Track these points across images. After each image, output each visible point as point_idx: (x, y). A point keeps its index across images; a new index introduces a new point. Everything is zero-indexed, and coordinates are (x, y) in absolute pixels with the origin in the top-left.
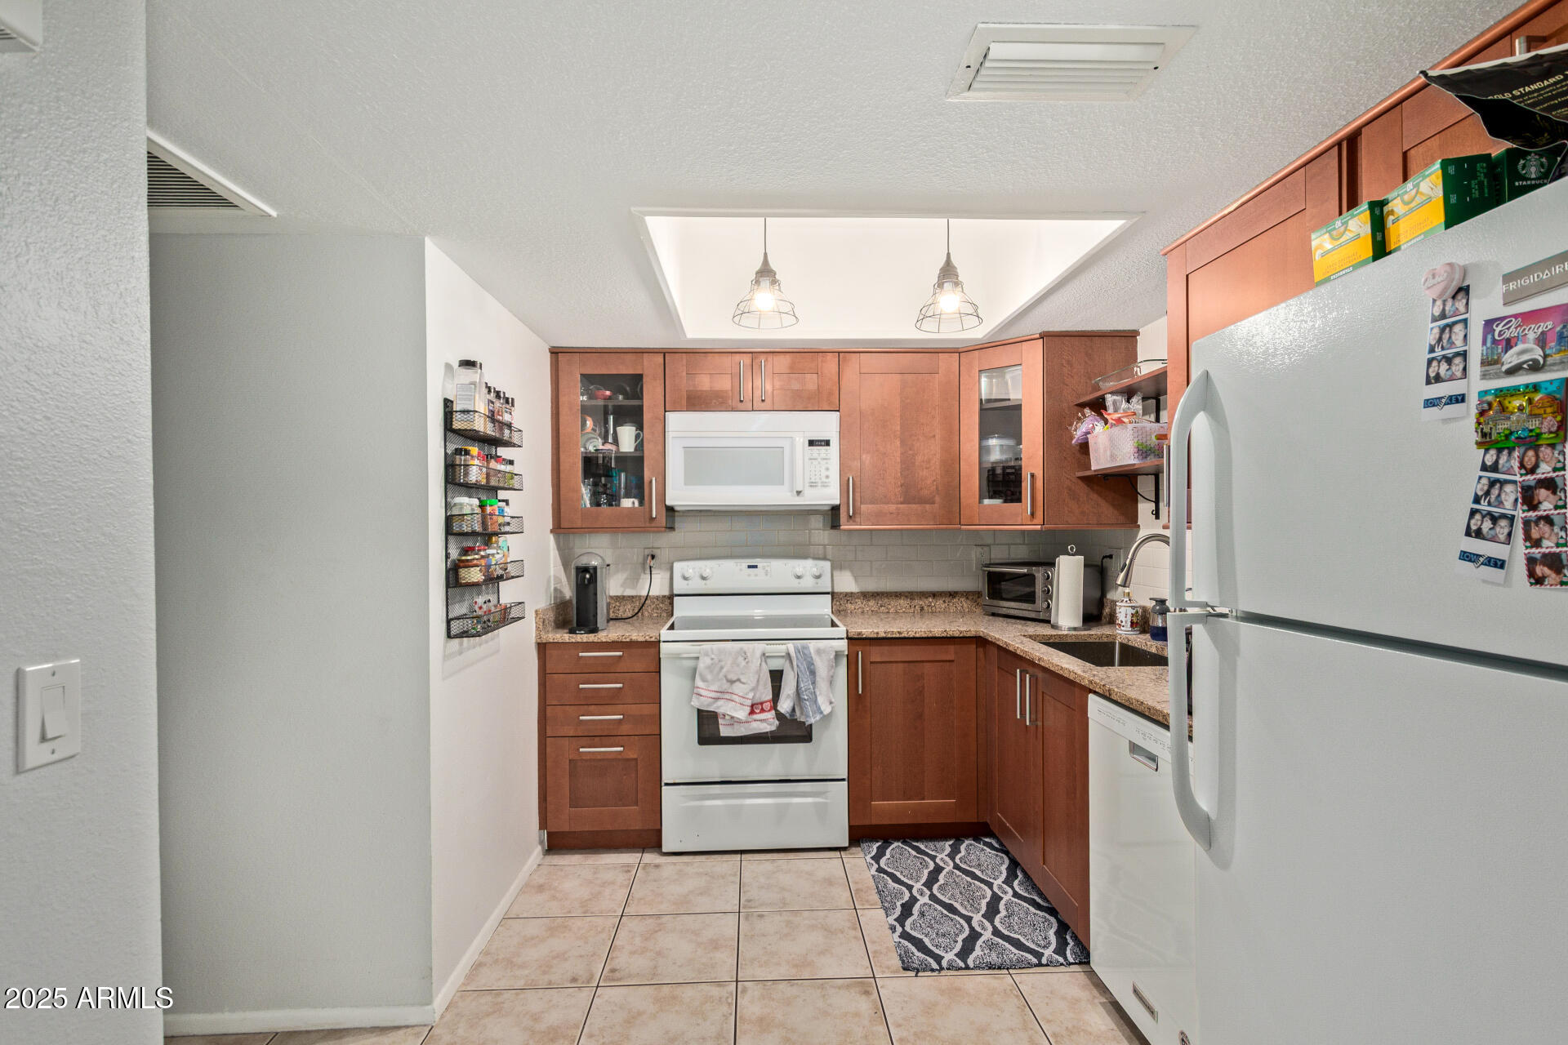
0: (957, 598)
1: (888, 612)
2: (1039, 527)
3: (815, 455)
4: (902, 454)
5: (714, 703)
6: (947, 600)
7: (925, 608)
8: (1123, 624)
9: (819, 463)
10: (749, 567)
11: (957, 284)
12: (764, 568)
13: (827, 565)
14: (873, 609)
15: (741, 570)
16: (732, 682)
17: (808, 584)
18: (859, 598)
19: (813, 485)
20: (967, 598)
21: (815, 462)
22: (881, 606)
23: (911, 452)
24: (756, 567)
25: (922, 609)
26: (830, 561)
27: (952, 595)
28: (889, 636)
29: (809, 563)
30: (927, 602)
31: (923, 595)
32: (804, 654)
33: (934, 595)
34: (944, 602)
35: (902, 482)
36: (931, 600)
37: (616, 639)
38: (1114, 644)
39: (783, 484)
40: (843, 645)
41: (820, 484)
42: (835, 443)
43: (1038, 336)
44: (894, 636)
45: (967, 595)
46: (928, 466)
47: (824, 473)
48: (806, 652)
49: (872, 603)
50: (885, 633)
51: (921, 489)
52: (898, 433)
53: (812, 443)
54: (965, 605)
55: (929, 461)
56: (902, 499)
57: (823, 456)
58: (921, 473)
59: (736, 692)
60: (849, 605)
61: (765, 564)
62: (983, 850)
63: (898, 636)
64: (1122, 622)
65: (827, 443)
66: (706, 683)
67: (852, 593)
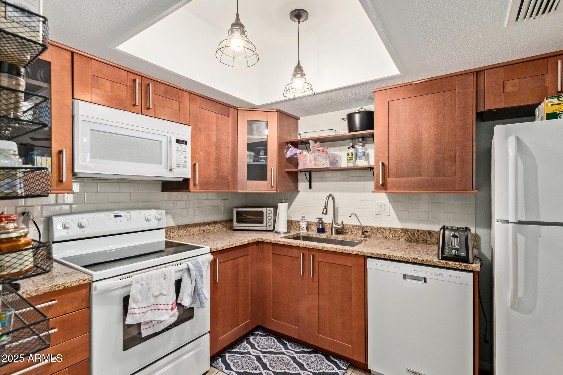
0: (217, 224)
1: (190, 235)
2: (275, 191)
3: (179, 149)
4: (216, 154)
5: (144, 315)
6: (214, 225)
7: (205, 231)
8: (304, 229)
9: (182, 153)
10: (116, 216)
11: (303, 75)
12: (125, 216)
13: (164, 212)
14: (183, 234)
15: (110, 219)
16: (156, 297)
17: (154, 224)
18: (177, 229)
19: (178, 166)
20: (221, 224)
21: (179, 153)
22: (187, 232)
23: (219, 153)
24: (120, 216)
25: (204, 231)
26: (165, 210)
27: (216, 223)
28: (228, 247)
29: (153, 212)
30: (206, 228)
31: (204, 224)
32: (197, 266)
33: (209, 224)
34: (213, 226)
35: (216, 168)
36: (207, 226)
37: (48, 290)
38: (300, 236)
39: (161, 164)
40: (210, 257)
41: (181, 166)
42: (189, 143)
43: (275, 111)
44: (230, 247)
45: (220, 222)
46: (226, 161)
47: (184, 160)
48: (198, 265)
49: (183, 231)
50: (227, 246)
51: (224, 172)
52: (215, 143)
53: (178, 141)
54: (220, 227)
55: (226, 159)
56: (216, 177)
57: (184, 150)
58: (223, 164)
59: (160, 302)
60: (171, 234)
61: (127, 214)
62: (260, 339)
63: (232, 246)
64: (304, 228)
65: (186, 143)
66: (137, 304)
67: (173, 227)
